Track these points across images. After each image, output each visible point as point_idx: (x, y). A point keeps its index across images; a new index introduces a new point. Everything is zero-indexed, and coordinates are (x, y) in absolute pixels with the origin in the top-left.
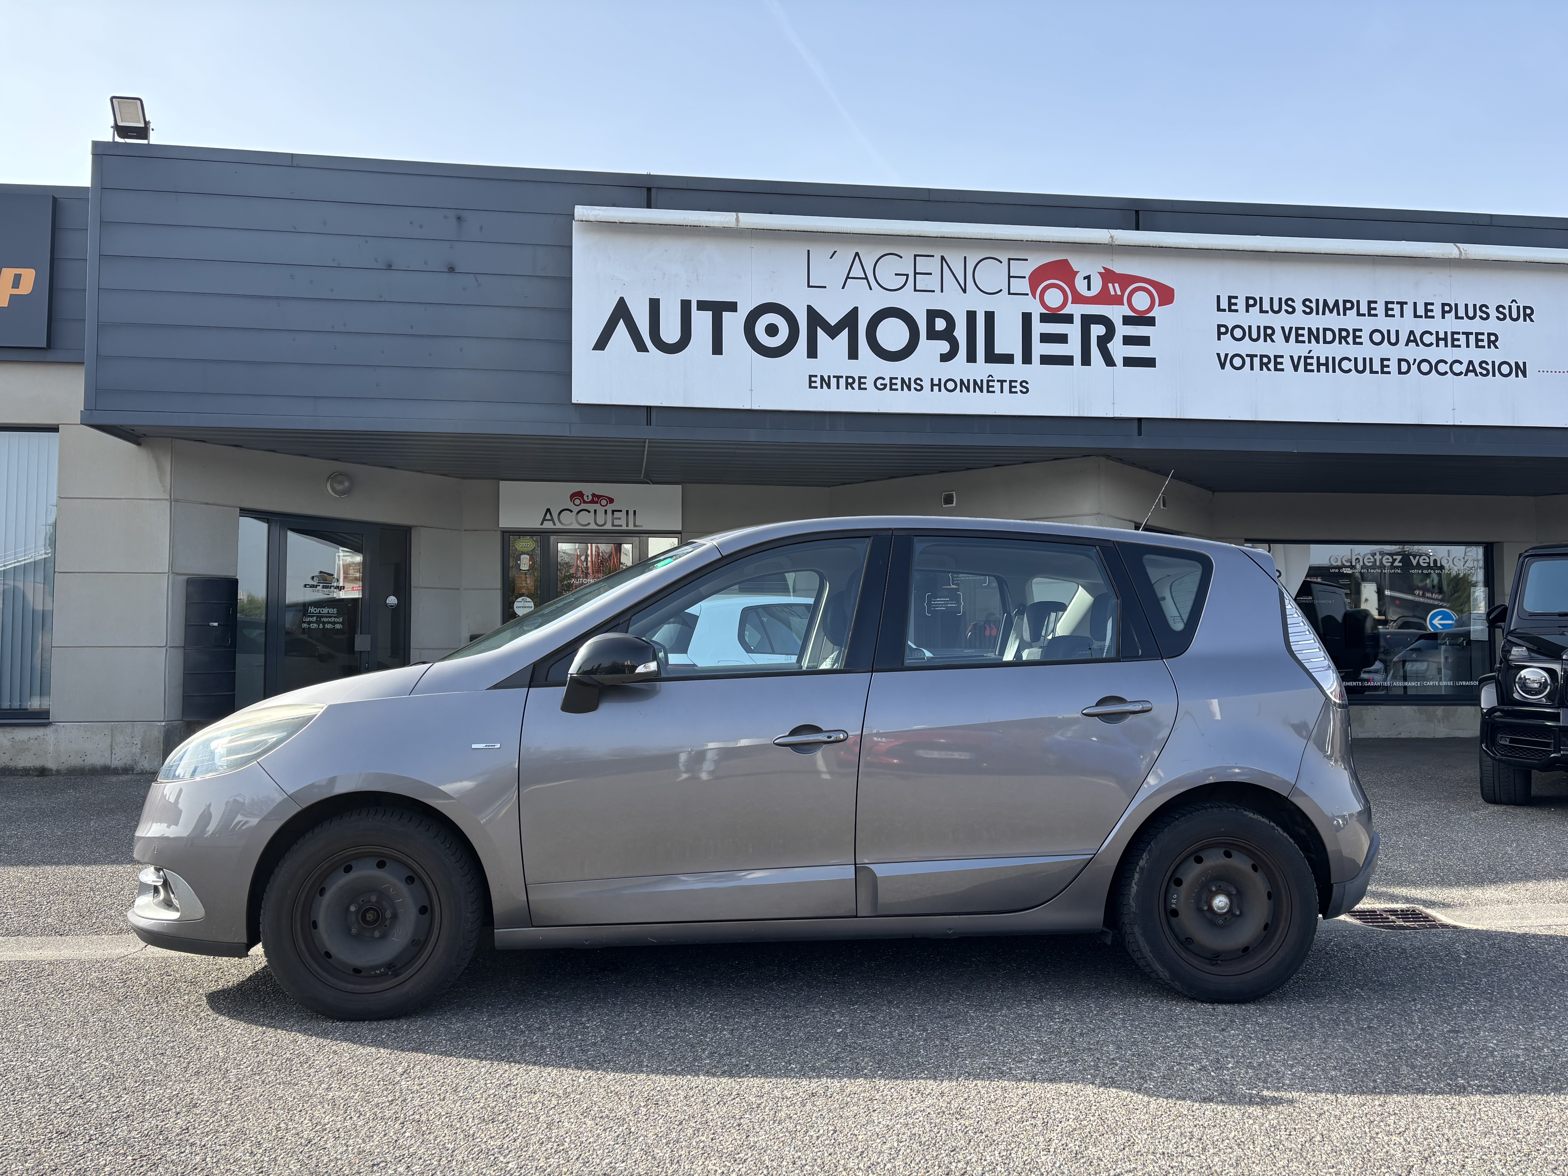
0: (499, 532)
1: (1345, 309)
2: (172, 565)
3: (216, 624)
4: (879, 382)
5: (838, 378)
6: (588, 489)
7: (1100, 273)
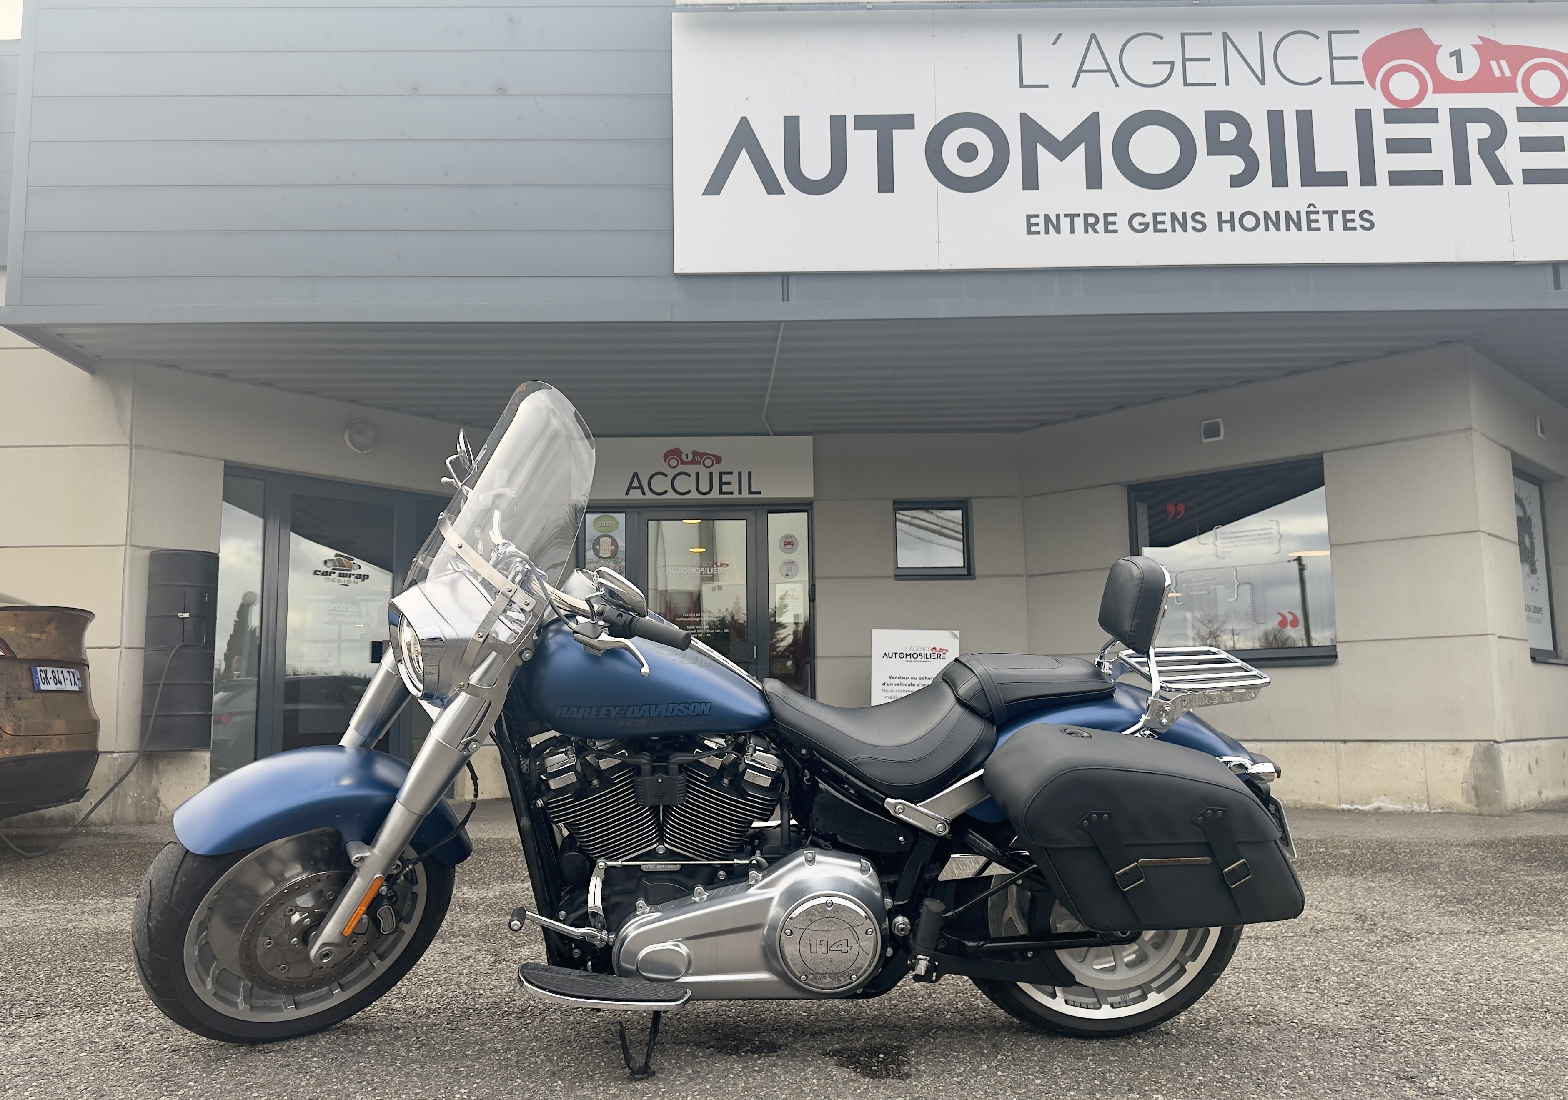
2: (129, 534)
4: (1136, 221)
5: (1072, 217)
6: (687, 445)
7: (1475, 46)
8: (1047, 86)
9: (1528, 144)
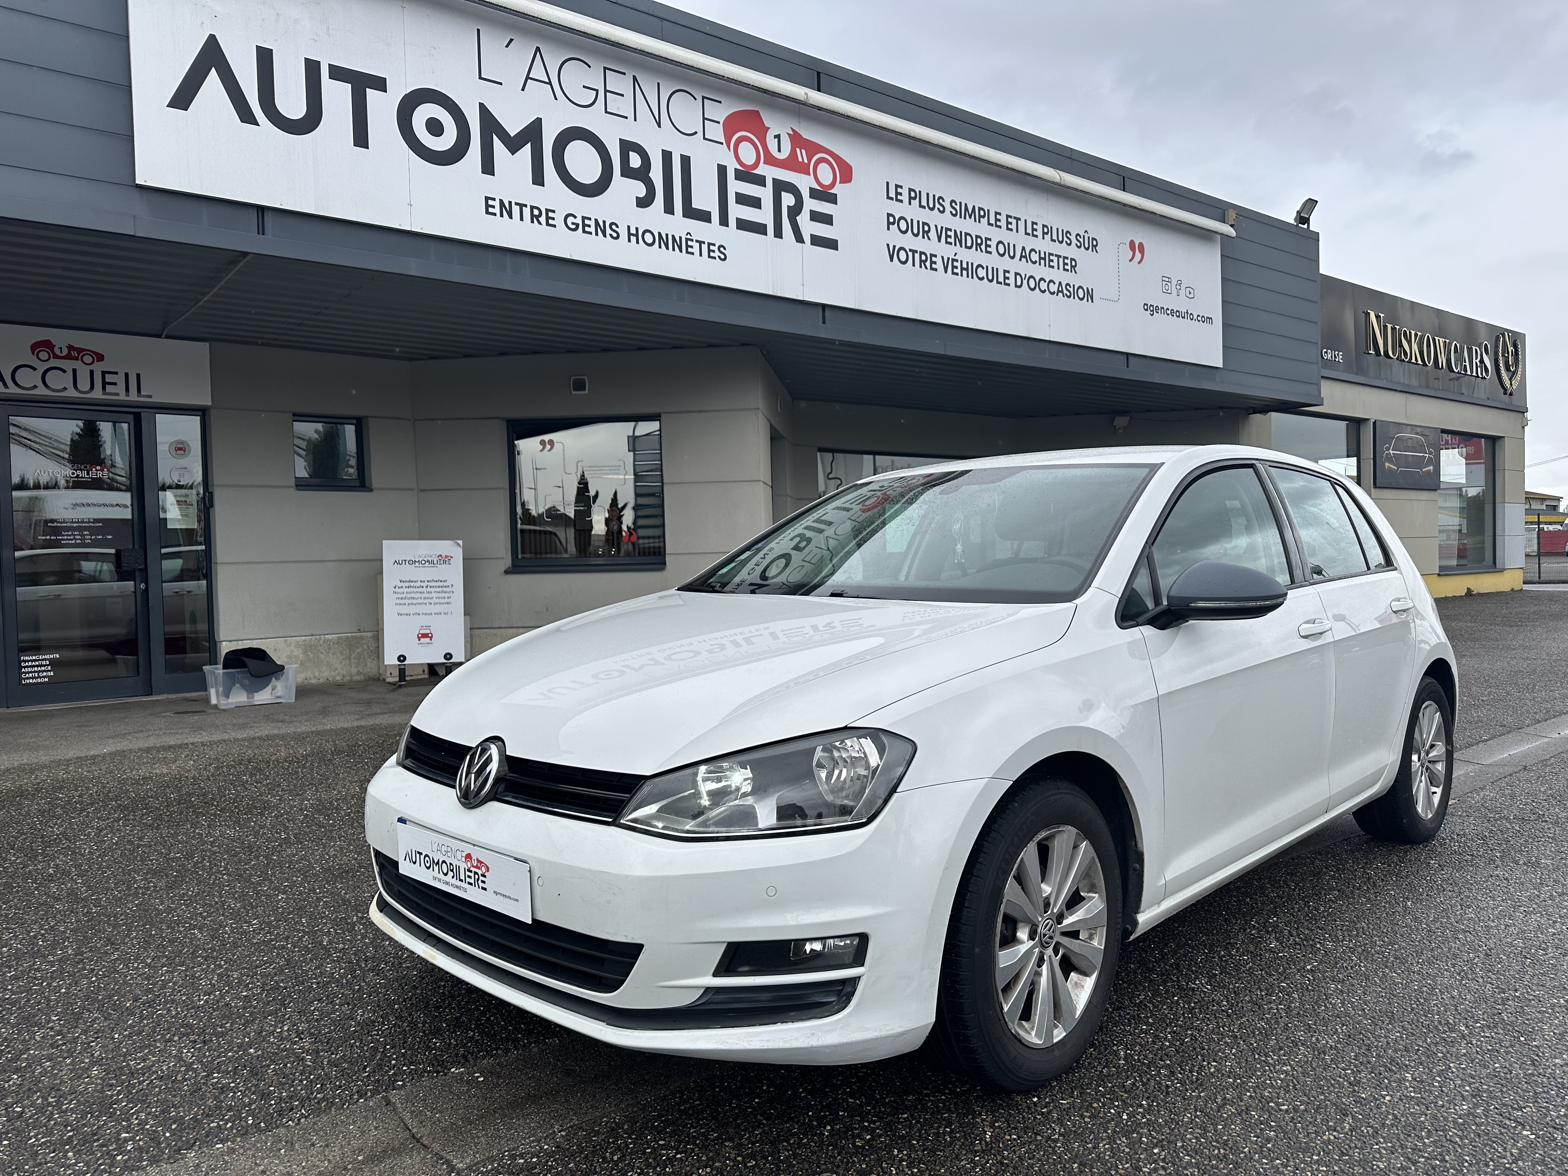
1: (980, 217)
4: (570, 220)
5: (522, 206)
6: (61, 338)
7: (789, 134)
8: (501, 84)
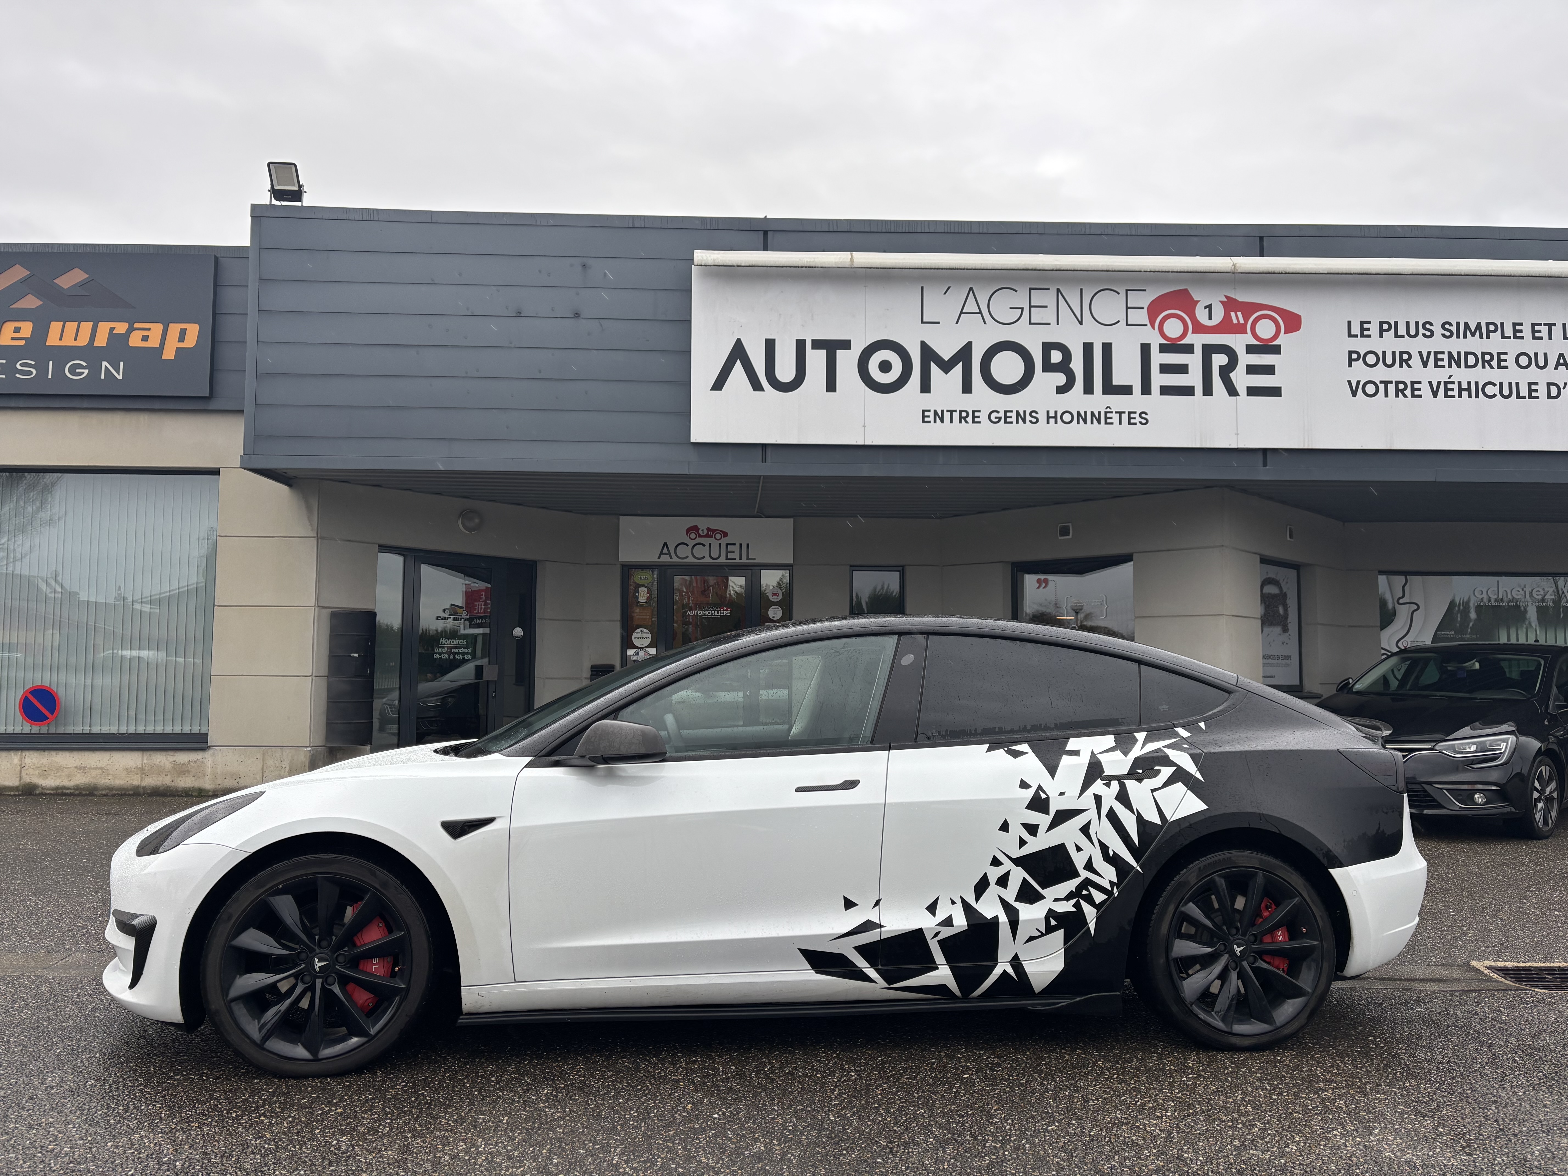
0: (619, 566)
1: (1488, 332)
2: (317, 599)
3: (356, 655)
4: (994, 415)
5: (951, 412)
6: (703, 523)
7: (1221, 302)
8: (939, 323)
9: (1252, 370)
